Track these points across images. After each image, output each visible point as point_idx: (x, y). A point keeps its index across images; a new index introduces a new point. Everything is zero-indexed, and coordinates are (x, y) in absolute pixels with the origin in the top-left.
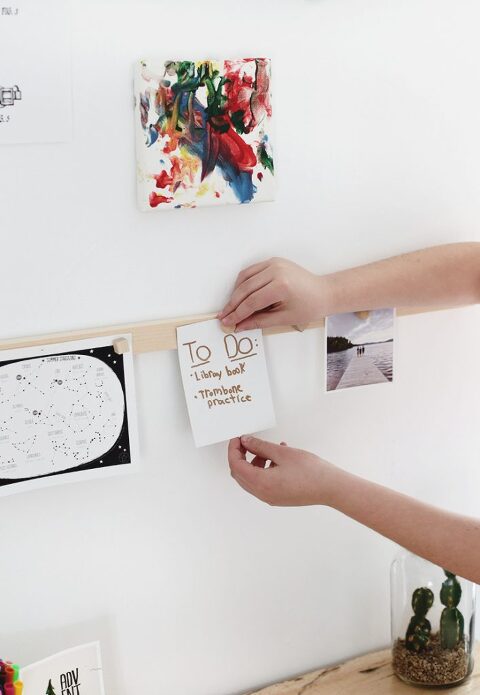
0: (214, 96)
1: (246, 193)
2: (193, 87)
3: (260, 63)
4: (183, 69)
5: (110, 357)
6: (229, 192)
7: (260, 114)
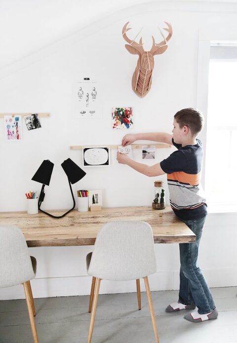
0: (123, 113)
1: (128, 127)
2: (120, 112)
3: (131, 108)
4: (118, 109)
5: (107, 149)
6: (125, 127)
7: (131, 116)
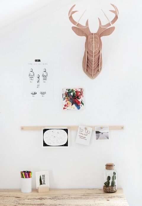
0: (74, 94)
1: (79, 108)
2: (70, 92)
3: (81, 89)
4: (69, 90)
5: (66, 130)
6: (76, 108)
7: (81, 97)
